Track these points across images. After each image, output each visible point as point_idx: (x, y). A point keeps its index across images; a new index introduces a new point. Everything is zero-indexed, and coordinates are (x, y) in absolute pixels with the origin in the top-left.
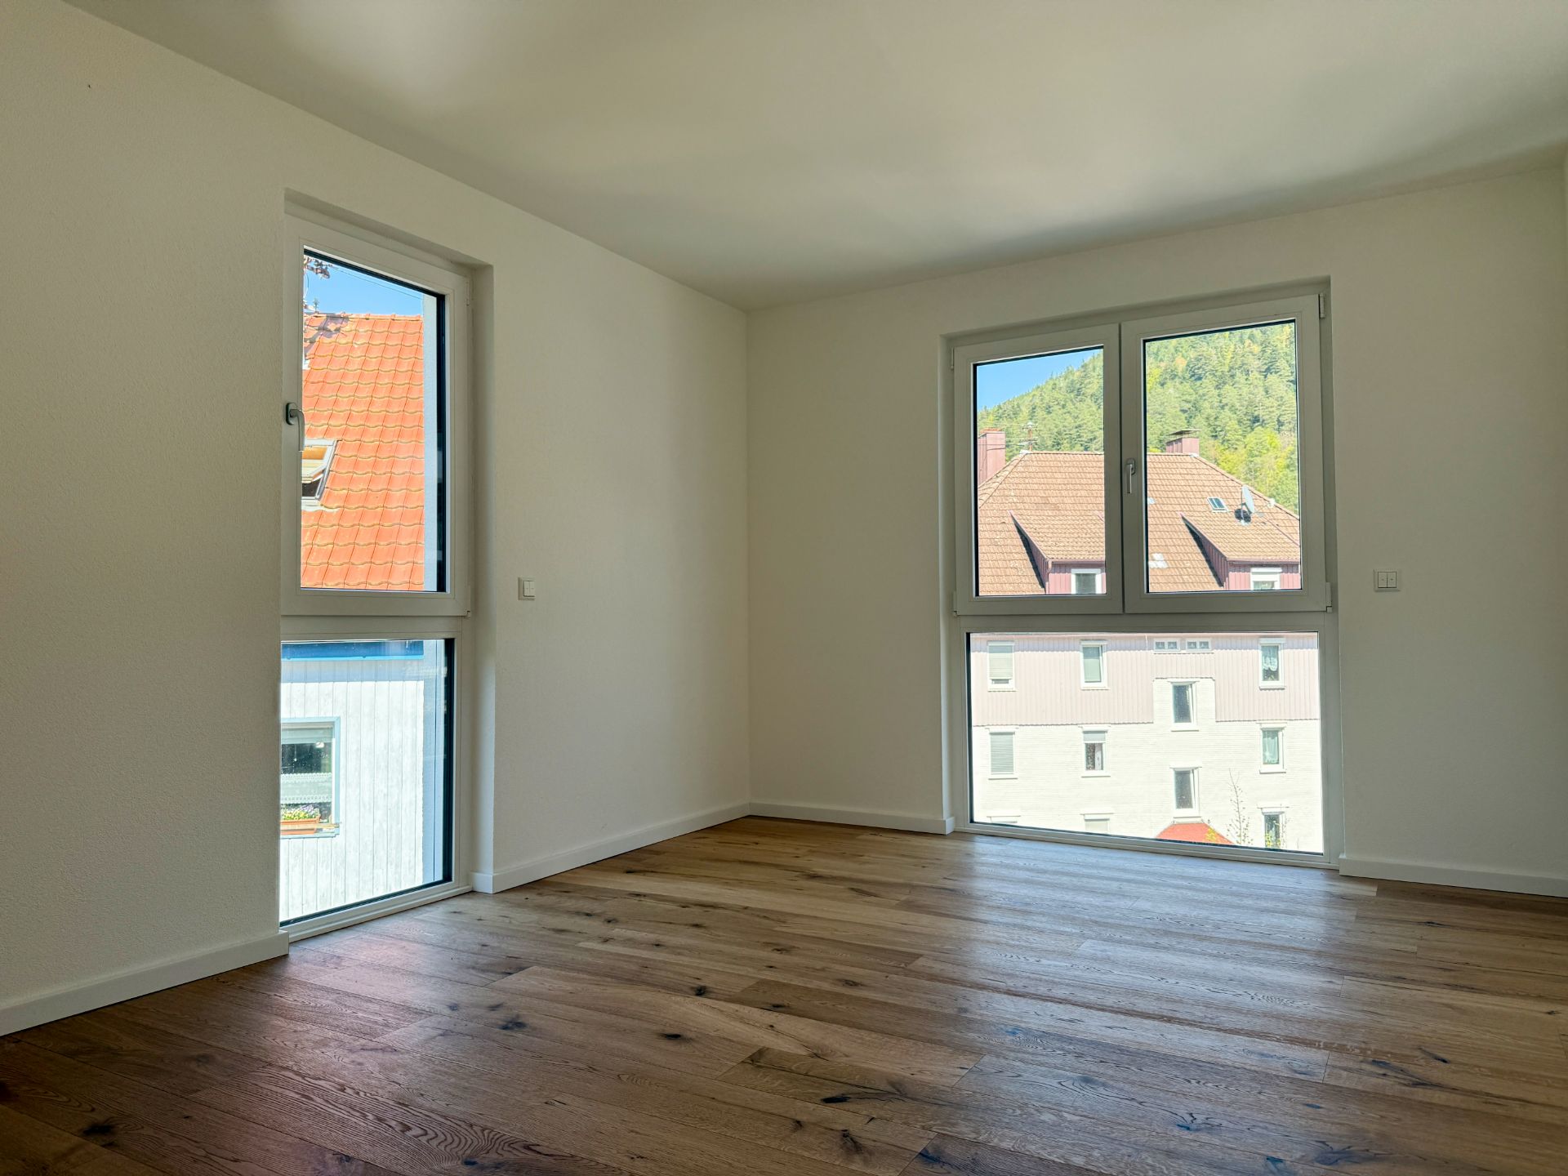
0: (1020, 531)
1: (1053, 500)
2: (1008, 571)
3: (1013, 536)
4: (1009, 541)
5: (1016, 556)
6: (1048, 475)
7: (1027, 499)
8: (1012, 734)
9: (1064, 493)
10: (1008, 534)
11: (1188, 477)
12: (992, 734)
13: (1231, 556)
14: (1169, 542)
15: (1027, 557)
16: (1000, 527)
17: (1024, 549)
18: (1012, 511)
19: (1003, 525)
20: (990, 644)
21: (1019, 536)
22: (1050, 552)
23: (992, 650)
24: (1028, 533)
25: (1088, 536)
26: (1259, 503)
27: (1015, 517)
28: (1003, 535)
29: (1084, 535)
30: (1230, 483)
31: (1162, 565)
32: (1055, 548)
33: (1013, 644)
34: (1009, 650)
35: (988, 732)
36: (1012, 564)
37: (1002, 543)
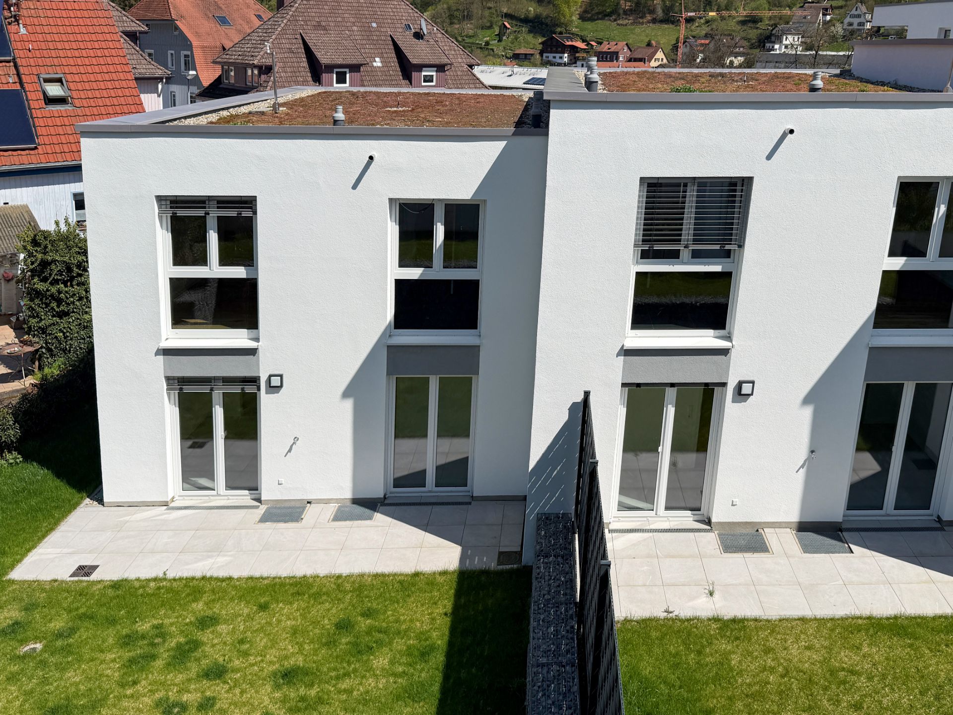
1: (323, 24)
2: (300, 69)
4: (300, 50)
5: (304, 59)
6: (321, 7)
7: (309, 23)
9: (330, 19)
10: (299, 45)
11: (394, 10)
13: (414, 61)
14: (384, 51)
16: (294, 41)
18: (301, 31)
19: (296, 40)
22: (324, 58)
25: (343, 48)
26: (429, 27)
27: (302, 34)
28: (296, 46)
29: (340, 48)
30: (416, 15)
31: (379, 64)
32: (325, 57)
36: (302, 65)
37: (296, 51)
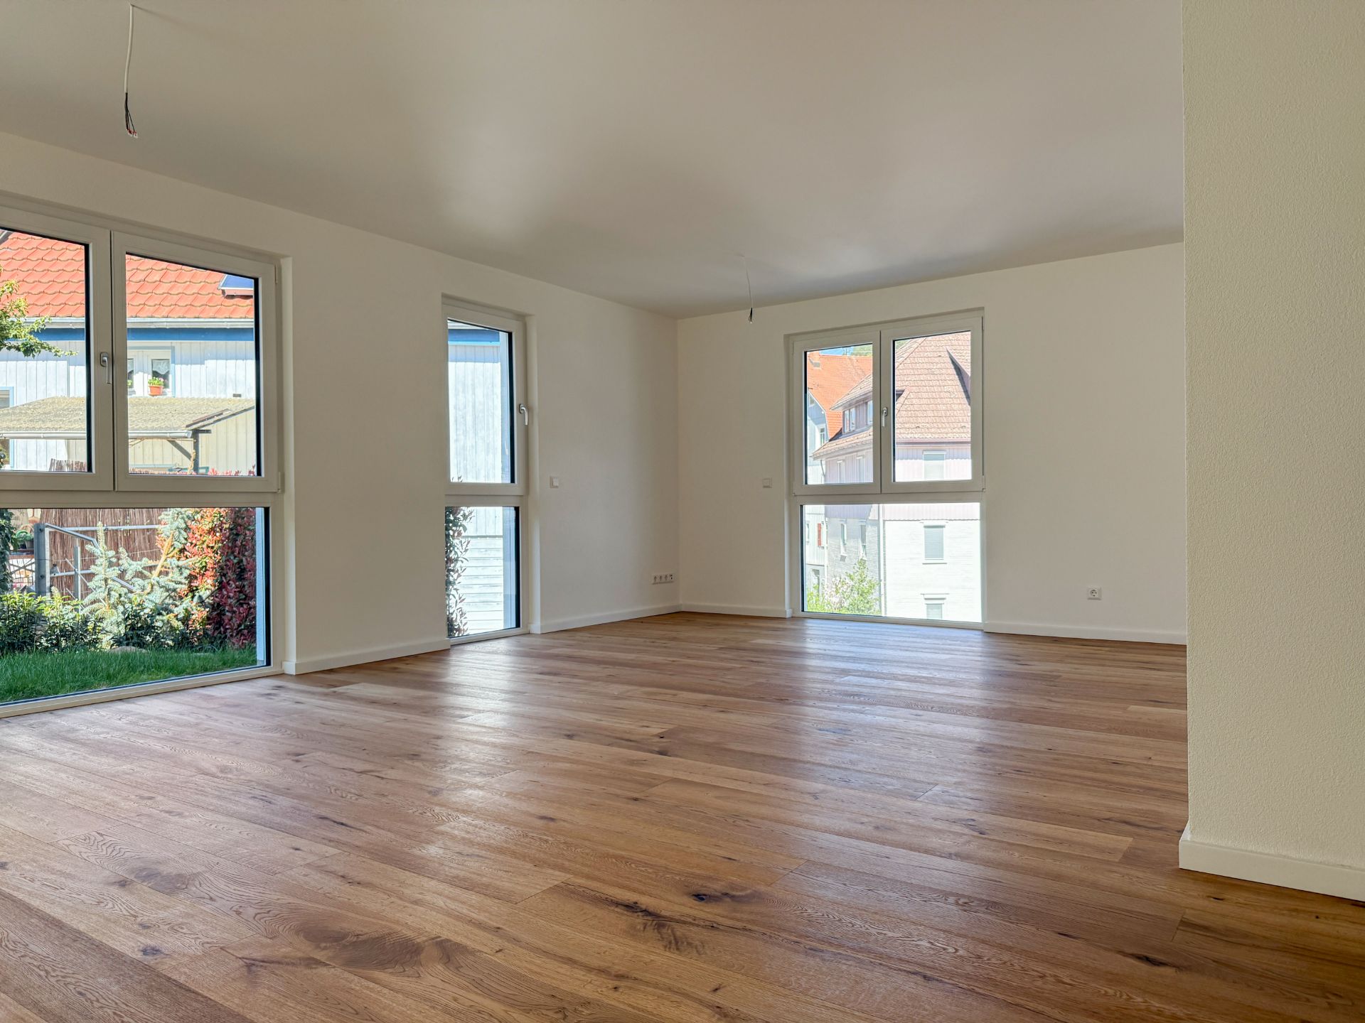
0: (954, 362)
2: (942, 395)
3: (947, 366)
4: (944, 371)
5: (949, 382)
8: (942, 527)
10: (943, 365)
12: (926, 527)
15: (959, 383)
16: (937, 360)
17: (957, 377)
18: (947, 347)
19: (940, 358)
20: (925, 453)
21: (953, 367)
23: (927, 458)
24: (960, 363)
27: (950, 352)
28: (939, 366)
33: (945, 453)
34: (941, 458)
35: (923, 525)
36: (946, 389)
37: (938, 372)
